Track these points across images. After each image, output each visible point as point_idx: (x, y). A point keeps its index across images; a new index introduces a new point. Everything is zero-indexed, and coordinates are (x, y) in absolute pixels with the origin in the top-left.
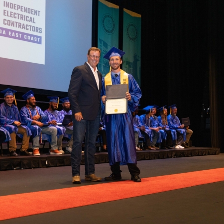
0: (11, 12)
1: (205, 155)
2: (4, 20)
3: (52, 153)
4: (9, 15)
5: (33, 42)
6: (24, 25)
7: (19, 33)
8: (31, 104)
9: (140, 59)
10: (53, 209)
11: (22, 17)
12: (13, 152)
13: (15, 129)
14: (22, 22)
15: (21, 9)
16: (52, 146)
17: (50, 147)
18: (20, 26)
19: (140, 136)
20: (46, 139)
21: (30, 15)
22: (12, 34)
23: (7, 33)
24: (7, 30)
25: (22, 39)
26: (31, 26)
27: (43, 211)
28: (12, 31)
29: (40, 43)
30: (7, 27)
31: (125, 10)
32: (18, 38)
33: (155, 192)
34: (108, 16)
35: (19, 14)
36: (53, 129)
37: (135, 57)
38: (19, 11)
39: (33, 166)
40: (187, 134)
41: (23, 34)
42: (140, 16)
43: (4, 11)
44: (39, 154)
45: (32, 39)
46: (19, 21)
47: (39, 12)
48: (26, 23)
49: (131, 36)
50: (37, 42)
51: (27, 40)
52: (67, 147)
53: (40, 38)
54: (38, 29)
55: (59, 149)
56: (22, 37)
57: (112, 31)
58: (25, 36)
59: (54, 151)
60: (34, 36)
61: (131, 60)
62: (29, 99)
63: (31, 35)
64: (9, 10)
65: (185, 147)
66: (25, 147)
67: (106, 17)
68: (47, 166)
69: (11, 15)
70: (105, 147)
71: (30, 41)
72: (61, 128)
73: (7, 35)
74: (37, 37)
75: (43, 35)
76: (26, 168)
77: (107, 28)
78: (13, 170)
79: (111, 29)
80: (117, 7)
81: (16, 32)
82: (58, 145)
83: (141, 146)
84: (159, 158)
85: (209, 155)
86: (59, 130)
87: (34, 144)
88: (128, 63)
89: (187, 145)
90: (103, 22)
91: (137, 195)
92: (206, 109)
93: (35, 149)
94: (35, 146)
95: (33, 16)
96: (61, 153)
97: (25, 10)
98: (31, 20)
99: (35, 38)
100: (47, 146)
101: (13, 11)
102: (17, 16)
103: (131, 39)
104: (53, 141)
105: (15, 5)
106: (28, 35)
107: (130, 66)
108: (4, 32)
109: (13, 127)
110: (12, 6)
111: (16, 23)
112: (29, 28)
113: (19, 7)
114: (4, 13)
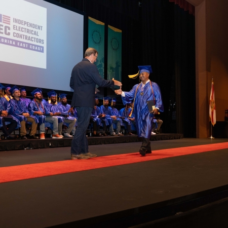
0: (19, 27)
1: (172, 139)
2: (14, 33)
3: (54, 138)
4: (18, 29)
5: (37, 51)
6: (29, 37)
7: (26, 43)
8: (37, 98)
9: (121, 65)
10: (60, 173)
11: (28, 31)
12: (23, 136)
13: (25, 118)
14: (28, 35)
15: (28, 24)
16: (54, 131)
17: (52, 132)
18: (26, 38)
19: (121, 125)
20: (49, 126)
21: (34, 30)
22: (20, 44)
23: (16, 44)
24: (16, 41)
25: (28, 48)
26: (35, 38)
27: (53, 174)
28: (20, 42)
29: (42, 51)
30: (16, 39)
31: (109, 26)
32: (25, 48)
33: (135, 162)
34: (96, 31)
35: (25, 29)
36: (54, 118)
37: (117, 63)
38: (25, 26)
39: (40, 147)
40: (158, 123)
41: (29, 44)
42: (121, 31)
43: (14, 26)
44: (44, 138)
45: (36, 48)
46: (26, 34)
47: (42, 27)
48: (31, 36)
49: (114, 47)
50: (40, 51)
51: (32, 49)
52: (65, 133)
53: (43, 47)
54: (41, 41)
55: (59, 134)
56: (28, 47)
57: (99, 43)
58: (31, 46)
59: (56, 136)
60: (38, 46)
61: (114, 66)
62: (36, 94)
63: (35, 46)
64: (18, 25)
65: (157, 133)
66: (34, 132)
67: (94, 31)
68: (51, 147)
69: (19, 29)
70: (95, 133)
71: (35, 50)
72: (61, 118)
73: (16, 45)
74: (40, 47)
75: (45, 45)
76: (34, 149)
77: (95, 40)
78: (24, 149)
79: (98, 41)
80: (103, 24)
81: (23, 43)
82: (59, 131)
83: (123, 133)
84: (137, 141)
85: (175, 139)
86: (59, 119)
87: (41, 129)
88: (111, 68)
89: (158, 132)
90: (92, 35)
91: (122, 163)
92: (173, 105)
93: (42, 133)
94: (42, 131)
95: (37, 30)
96: (61, 137)
97: (31, 25)
98: (36, 33)
99: (39, 48)
100: (49, 132)
101: (21, 26)
102: (24, 30)
103: (114, 49)
104: (54, 127)
105: (22, 21)
106: (33, 45)
107: (113, 71)
108: (14, 43)
109: (23, 117)
110: (20, 22)
111: (24, 35)
112: (33, 39)
113: (26, 23)
114: (14, 27)
